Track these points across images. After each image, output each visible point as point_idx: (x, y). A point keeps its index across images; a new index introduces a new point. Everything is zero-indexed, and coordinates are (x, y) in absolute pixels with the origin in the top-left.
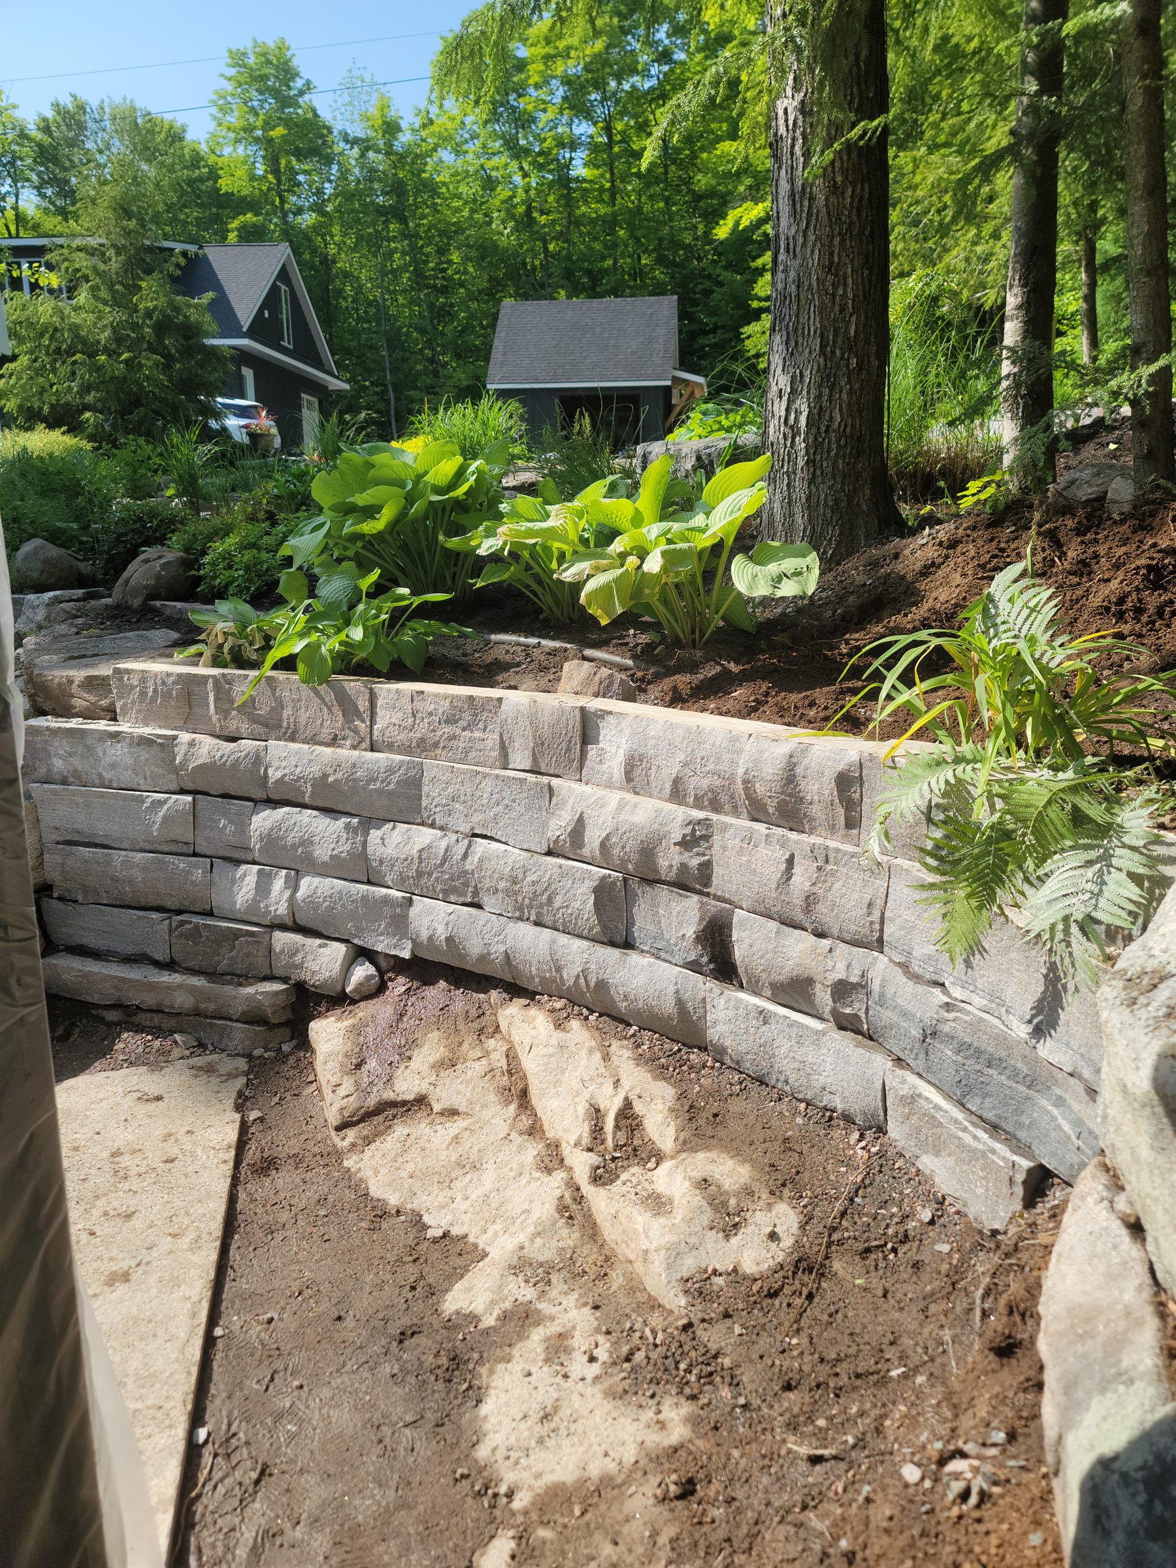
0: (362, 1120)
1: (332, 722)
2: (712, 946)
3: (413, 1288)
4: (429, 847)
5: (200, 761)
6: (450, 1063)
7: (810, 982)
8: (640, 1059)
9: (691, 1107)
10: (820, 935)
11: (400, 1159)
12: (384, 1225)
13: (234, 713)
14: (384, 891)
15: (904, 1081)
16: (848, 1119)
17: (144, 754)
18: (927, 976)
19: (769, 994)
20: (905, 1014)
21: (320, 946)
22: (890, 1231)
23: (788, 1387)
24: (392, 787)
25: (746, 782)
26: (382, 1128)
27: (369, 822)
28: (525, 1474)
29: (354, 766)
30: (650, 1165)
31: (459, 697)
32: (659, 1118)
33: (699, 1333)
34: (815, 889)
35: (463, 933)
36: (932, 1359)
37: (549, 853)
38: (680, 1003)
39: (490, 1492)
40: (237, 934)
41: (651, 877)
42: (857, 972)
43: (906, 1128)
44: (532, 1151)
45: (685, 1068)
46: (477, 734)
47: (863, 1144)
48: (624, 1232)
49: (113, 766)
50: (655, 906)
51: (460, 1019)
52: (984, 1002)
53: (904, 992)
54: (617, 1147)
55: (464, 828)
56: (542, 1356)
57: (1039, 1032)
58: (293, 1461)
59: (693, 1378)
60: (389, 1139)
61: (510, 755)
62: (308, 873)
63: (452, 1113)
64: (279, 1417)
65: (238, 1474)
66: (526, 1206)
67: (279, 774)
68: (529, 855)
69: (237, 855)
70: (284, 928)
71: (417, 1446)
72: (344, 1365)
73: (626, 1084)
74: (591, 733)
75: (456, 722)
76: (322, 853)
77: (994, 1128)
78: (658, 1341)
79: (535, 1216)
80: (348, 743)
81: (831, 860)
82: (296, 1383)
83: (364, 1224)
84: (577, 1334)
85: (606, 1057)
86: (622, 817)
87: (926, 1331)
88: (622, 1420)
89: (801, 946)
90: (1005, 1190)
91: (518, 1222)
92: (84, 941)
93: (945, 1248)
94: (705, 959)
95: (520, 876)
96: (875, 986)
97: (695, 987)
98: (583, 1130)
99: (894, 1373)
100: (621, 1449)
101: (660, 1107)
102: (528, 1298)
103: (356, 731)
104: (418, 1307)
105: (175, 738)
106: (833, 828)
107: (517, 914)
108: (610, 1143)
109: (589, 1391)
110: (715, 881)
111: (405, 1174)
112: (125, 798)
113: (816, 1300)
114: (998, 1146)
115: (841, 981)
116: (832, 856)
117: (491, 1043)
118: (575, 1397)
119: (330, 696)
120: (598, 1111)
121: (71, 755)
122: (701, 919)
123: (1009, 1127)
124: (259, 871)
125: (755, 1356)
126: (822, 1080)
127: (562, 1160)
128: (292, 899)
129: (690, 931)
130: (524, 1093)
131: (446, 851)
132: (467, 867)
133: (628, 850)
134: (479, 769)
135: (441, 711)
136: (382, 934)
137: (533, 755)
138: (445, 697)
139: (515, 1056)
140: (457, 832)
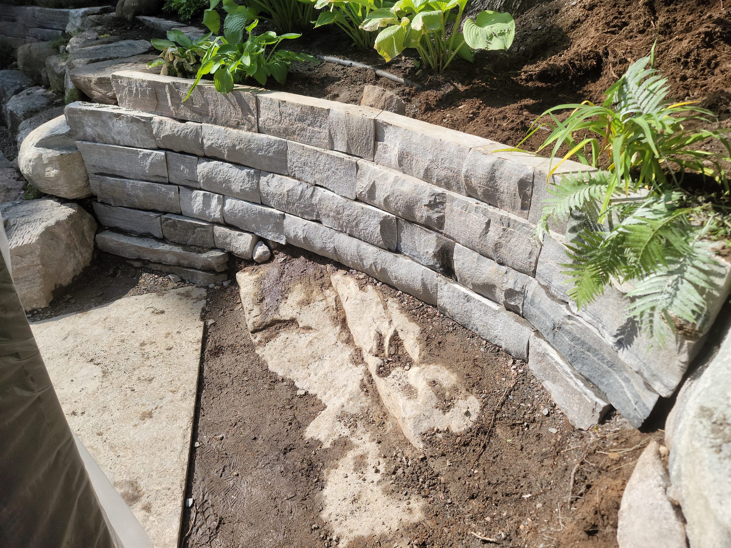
0: (264, 328)
1: (235, 115)
2: (442, 260)
3: (290, 424)
4: (292, 189)
5: (166, 133)
6: (306, 302)
7: (494, 286)
8: (403, 309)
9: (428, 338)
10: (502, 264)
11: (283, 352)
12: (276, 387)
13: (182, 106)
14: (270, 210)
15: (540, 345)
16: (508, 353)
17: (135, 127)
18: (559, 297)
19: (471, 288)
20: (544, 313)
21: (239, 235)
22: (526, 417)
23: (473, 497)
24: (271, 154)
25: (466, 177)
26: (274, 333)
27: (259, 173)
28: (345, 530)
29: (249, 141)
30: (407, 367)
31: (306, 107)
32: (412, 342)
33: (429, 462)
34: (501, 241)
35: (312, 236)
36: (545, 492)
37: (357, 200)
38: (424, 285)
39: (328, 538)
40: (195, 226)
41: (411, 220)
42: (520, 286)
43: (539, 366)
44: (348, 352)
45: (425, 315)
46: (316, 129)
47: (514, 367)
48: (393, 404)
49: (119, 133)
50: (412, 234)
51: (312, 278)
52: (590, 318)
53: (546, 302)
54: (390, 355)
55: (311, 181)
56: (353, 467)
57: (620, 344)
58: (234, 516)
59: (426, 487)
60: (278, 339)
61: (335, 142)
62: (229, 197)
63: (309, 328)
64: (227, 491)
65: (208, 522)
66: (345, 383)
67: (209, 143)
68: (345, 200)
69: (191, 185)
70: (219, 224)
71: (294, 510)
72: (258, 464)
73: (395, 323)
74: (380, 135)
75: (304, 121)
76: (236, 187)
77: (587, 381)
78: (409, 464)
79: (349, 389)
80: (245, 127)
81: (511, 225)
82: (235, 473)
83: (266, 386)
84: (369, 456)
85: (385, 307)
86: (396, 187)
87: (543, 473)
88: (391, 506)
89: (490, 268)
90: (590, 413)
91: (341, 391)
92: (118, 225)
93: (554, 431)
94: (438, 265)
95: (341, 211)
96: (529, 295)
97: (432, 278)
98: (373, 345)
99: (526, 496)
100: (390, 522)
101: (412, 337)
102: (346, 434)
103: (249, 121)
104: (293, 434)
105: (151, 119)
106: (514, 208)
107: (340, 229)
108: (386, 353)
109: (375, 489)
110: (445, 227)
111: (286, 360)
112: (128, 151)
113: (487, 449)
114: (588, 391)
115: (510, 289)
117: (327, 292)
118: (369, 491)
119: (234, 100)
120: (381, 335)
121: (95, 125)
122: (437, 246)
123: (596, 382)
124: (204, 194)
125: (457, 478)
126: (496, 333)
127: (363, 359)
128: (222, 210)
129: (431, 251)
130: (344, 320)
131: (302, 192)
132: (313, 202)
133: (399, 205)
134: (318, 149)
135: (296, 113)
136: (270, 231)
137: (348, 144)
138: (298, 106)
139: (339, 301)
140: (307, 183)
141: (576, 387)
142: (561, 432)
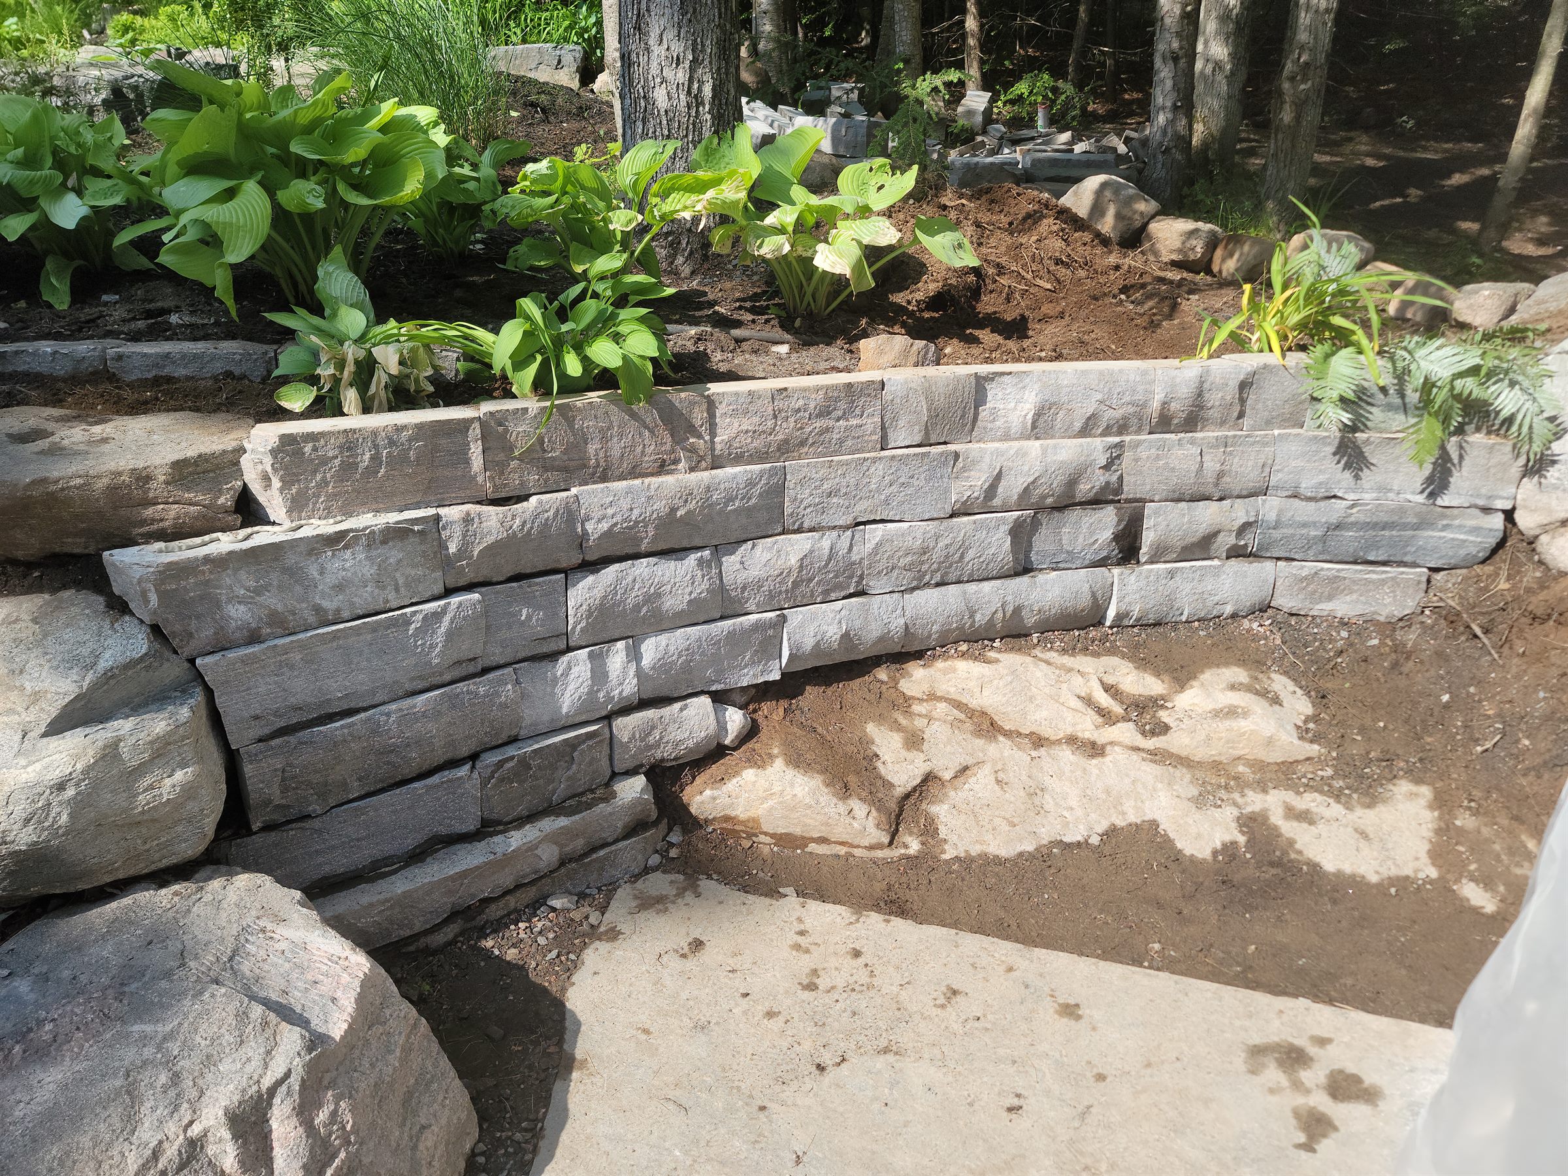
1: (650, 449)
2: (1123, 540)
5: (490, 540)
6: (915, 740)
7: (1216, 534)
10: (1222, 499)
13: (514, 464)
14: (753, 618)
16: (1234, 616)
17: (394, 553)
18: (1321, 495)
19: (1175, 556)
20: (1304, 525)
21: (681, 710)
24: (753, 501)
27: (723, 548)
29: (708, 489)
31: (835, 387)
32: (1131, 677)
34: (1223, 467)
35: (859, 624)
37: (951, 516)
38: (1094, 594)
40: (572, 745)
41: (1064, 504)
42: (1253, 513)
43: (1300, 597)
46: (854, 422)
47: (1256, 624)
49: (339, 588)
50: (1058, 528)
52: (1374, 495)
53: (1304, 511)
54: (1126, 711)
55: (849, 519)
57: (1432, 495)
61: (893, 434)
62: (646, 635)
63: (966, 769)
67: (605, 526)
68: (936, 523)
69: (553, 646)
70: (629, 710)
75: (829, 413)
76: (673, 603)
80: (681, 466)
81: (1229, 444)
86: (1049, 460)
89: (1209, 511)
90: (1410, 591)
94: (1115, 553)
96: (1271, 517)
97: (1103, 577)
103: (693, 450)
105: (437, 518)
106: (1223, 423)
107: (913, 585)
108: (1120, 710)
110: (1128, 489)
112: (374, 628)
115: (1244, 524)
116: (1230, 441)
119: (652, 416)
120: (1085, 698)
121: (258, 591)
122: (1120, 521)
123: (1400, 557)
124: (591, 655)
128: (639, 673)
129: (1107, 534)
131: (829, 550)
132: (853, 559)
133: (1055, 485)
134: (867, 455)
135: (812, 406)
136: (746, 666)
137: (926, 427)
138: (817, 389)
139: (958, 705)
140: (834, 528)
141: (1384, 576)
142: (1383, 636)
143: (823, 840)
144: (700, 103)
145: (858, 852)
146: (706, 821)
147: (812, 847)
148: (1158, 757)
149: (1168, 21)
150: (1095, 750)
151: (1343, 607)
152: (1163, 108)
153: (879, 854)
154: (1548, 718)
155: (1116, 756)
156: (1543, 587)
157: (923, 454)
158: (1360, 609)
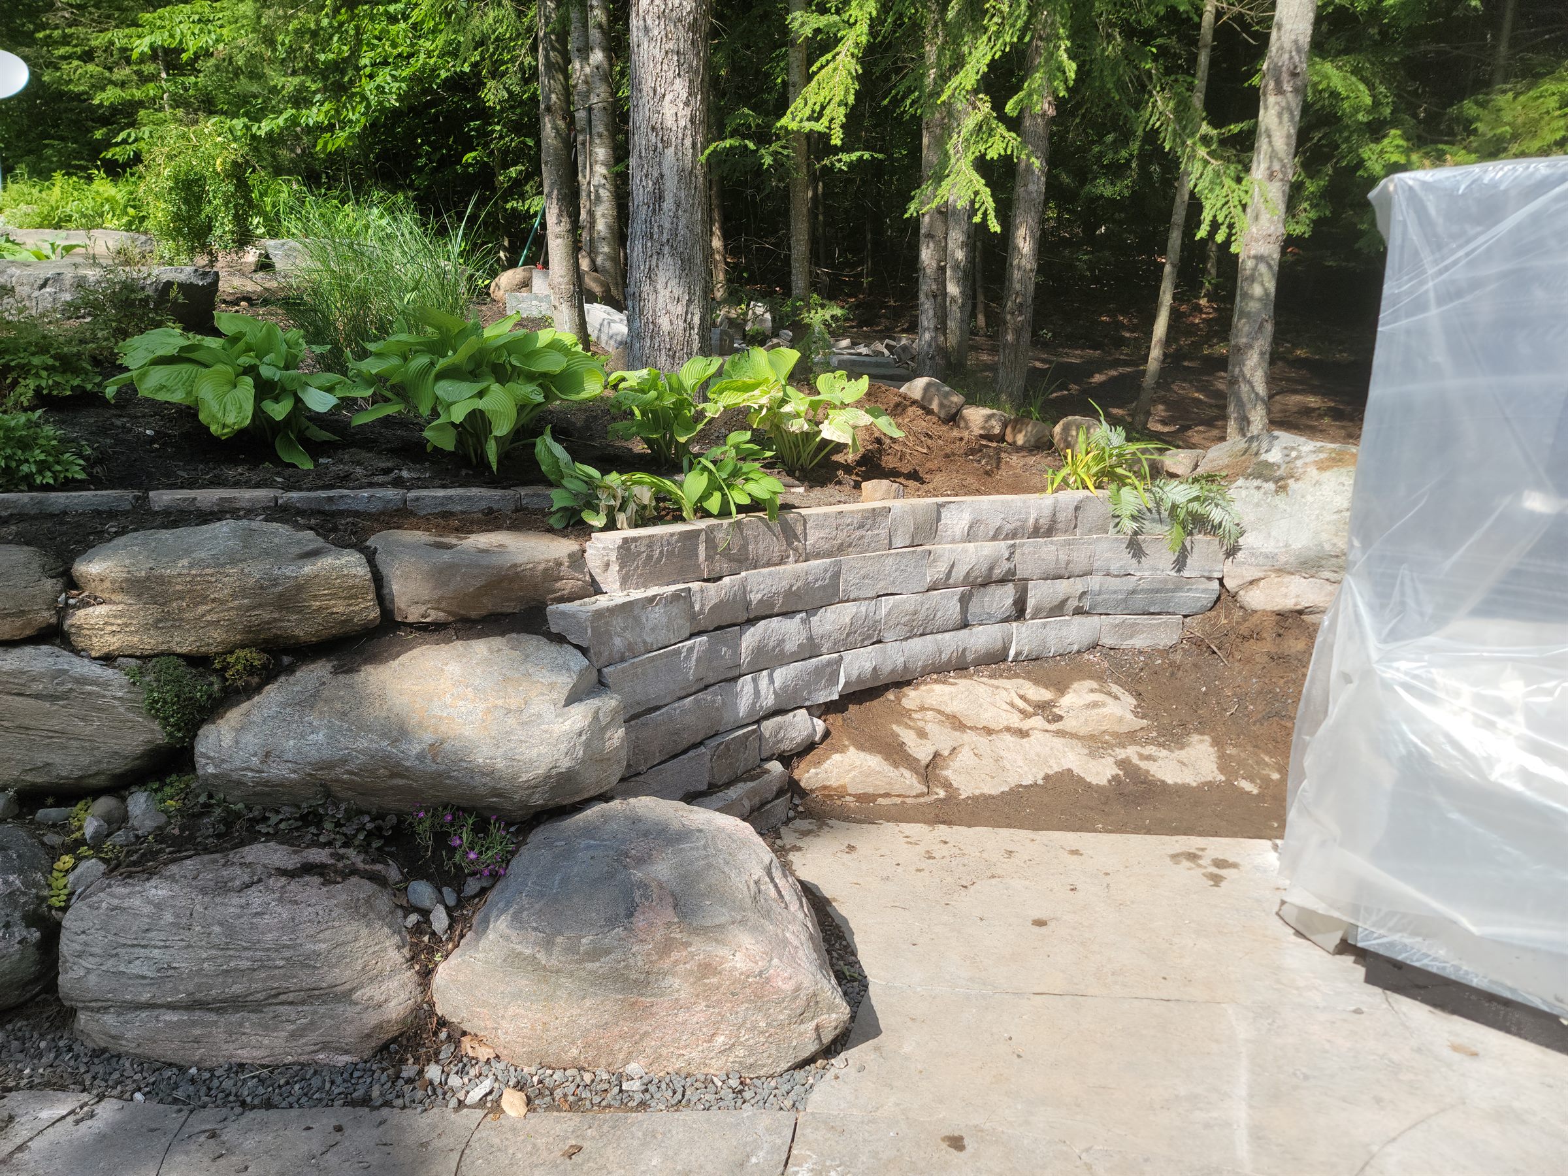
2: (1019, 604)
4: (857, 613)
5: (712, 603)
6: (922, 732)
7: (1067, 599)
8: (992, 677)
10: (1068, 578)
11: (976, 778)
13: (718, 557)
14: (826, 657)
16: (1079, 652)
17: (674, 610)
18: (1122, 574)
19: (1044, 615)
20: (1115, 592)
21: (794, 717)
24: (827, 581)
27: (812, 611)
31: (867, 510)
34: (1069, 558)
37: (929, 590)
40: (746, 737)
41: (987, 582)
42: (1087, 586)
43: (1116, 636)
44: (1005, 737)
45: (1006, 671)
46: (875, 532)
47: (1092, 656)
49: (653, 630)
50: (983, 598)
52: (1150, 572)
53: (1113, 584)
54: (1034, 710)
55: (872, 594)
60: (952, 778)
61: (893, 540)
63: (953, 750)
66: (1048, 748)
67: (759, 596)
68: (920, 595)
69: (736, 673)
70: (765, 718)
73: (1009, 686)
74: (939, 516)
75: (864, 526)
76: (791, 646)
79: (1059, 746)
80: (791, 559)
86: (980, 554)
89: (1063, 585)
90: (1176, 628)
94: (1015, 612)
96: (1094, 589)
97: (1007, 629)
98: (1016, 714)
101: (1029, 686)
102: (1112, 760)
103: (796, 550)
105: (690, 589)
106: (1066, 531)
107: (908, 635)
108: (1031, 710)
110: (1018, 572)
111: (990, 779)
112: (667, 655)
115: (1082, 593)
116: (1071, 542)
119: (778, 528)
122: (1015, 593)
123: (1165, 610)
124: (752, 679)
126: (1069, 640)
127: (1023, 729)
128: (774, 692)
129: (1010, 601)
130: (961, 724)
131: (866, 612)
132: (876, 619)
134: (883, 553)
135: (855, 522)
136: (822, 690)
137: (913, 535)
138: (858, 512)
139: (939, 712)
140: (865, 599)
141: (1159, 621)
142: (1163, 658)
143: (887, 795)
144: (692, 328)
145: (908, 800)
146: (811, 790)
147: (880, 801)
148: (1061, 733)
149: (928, 271)
150: (1023, 734)
151: (1140, 642)
152: (928, 329)
153: (922, 800)
154: (1260, 693)
155: (1036, 736)
156: (1245, 621)
157: (914, 552)
158: (1149, 642)
